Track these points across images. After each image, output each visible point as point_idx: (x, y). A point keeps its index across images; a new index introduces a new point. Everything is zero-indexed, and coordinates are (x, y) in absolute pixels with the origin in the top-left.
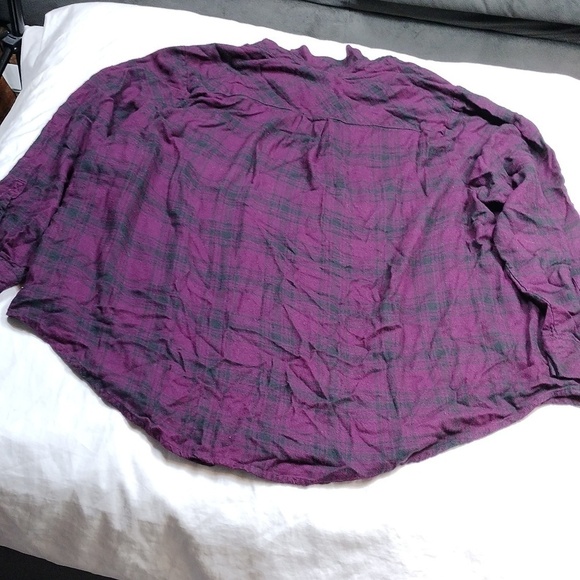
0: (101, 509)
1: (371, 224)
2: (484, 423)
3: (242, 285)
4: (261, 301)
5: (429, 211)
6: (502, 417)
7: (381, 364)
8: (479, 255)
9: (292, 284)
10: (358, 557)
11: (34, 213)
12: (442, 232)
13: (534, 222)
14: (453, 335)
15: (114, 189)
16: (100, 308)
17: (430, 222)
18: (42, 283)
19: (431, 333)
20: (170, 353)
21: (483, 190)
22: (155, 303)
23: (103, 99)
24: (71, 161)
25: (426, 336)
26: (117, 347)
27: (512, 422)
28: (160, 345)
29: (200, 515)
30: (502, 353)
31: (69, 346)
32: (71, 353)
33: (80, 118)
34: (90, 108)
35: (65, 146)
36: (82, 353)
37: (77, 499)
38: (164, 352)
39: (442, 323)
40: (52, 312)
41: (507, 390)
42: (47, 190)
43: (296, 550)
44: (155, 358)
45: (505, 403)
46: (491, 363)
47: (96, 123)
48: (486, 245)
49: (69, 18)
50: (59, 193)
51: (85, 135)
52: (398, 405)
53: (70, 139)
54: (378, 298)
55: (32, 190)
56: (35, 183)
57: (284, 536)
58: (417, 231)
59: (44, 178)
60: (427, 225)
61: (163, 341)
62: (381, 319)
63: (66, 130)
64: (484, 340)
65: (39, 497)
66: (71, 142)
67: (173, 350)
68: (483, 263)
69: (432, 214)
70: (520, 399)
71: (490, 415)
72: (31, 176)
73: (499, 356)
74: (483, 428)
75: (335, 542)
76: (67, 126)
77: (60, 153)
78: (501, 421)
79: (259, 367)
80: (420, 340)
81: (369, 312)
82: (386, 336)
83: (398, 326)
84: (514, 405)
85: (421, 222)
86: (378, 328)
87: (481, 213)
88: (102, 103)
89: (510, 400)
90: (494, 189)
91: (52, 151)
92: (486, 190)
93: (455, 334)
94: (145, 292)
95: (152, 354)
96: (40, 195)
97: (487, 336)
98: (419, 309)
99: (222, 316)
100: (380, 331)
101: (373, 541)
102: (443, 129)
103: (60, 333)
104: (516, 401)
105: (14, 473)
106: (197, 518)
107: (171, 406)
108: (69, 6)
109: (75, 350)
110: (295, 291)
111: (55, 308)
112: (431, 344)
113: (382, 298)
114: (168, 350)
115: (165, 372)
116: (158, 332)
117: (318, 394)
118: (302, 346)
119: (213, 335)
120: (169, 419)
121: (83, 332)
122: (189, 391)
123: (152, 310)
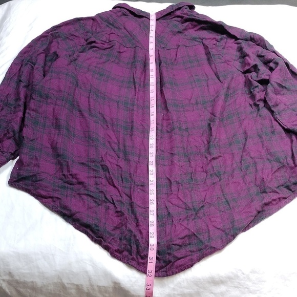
0: (75, 283)
1: (193, 101)
2: (277, 203)
3: (137, 158)
5: (225, 90)
6: (285, 198)
7: (216, 180)
8: (259, 110)
10: (223, 288)
11: (9, 122)
12: (235, 100)
13: (286, 88)
14: (251, 156)
15: (57, 107)
16: (64, 175)
17: (227, 96)
18: (28, 165)
19: (240, 157)
20: (106, 199)
21: (254, 74)
22: (93, 169)
23: (39, 53)
24: (25, 89)
25: (237, 159)
26: (77, 196)
27: (291, 200)
28: (100, 194)
30: (280, 163)
31: (50, 199)
32: (52, 204)
33: (26, 64)
34: (32, 58)
35: (20, 81)
36: (57, 203)
37: (61, 280)
38: (104, 199)
39: (244, 150)
40: (36, 181)
41: (285, 183)
42: (15, 108)
43: (188, 291)
44: (100, 203)
45: (285, 190)
46: (275, 169)
47: (36, 66)
48: (261, 104)
50: (22, 108)
51: (30, 73)
52: (229, 201)
53: (23, 77)
54: (206, 142)
55: (6, 109)
56: (7, 104)
57: (180, 283)
58: (220, 102)
59: (11, 100)
60: (225, 98)
61: (101, 192)
62: (210, 154)
63: (19, 73)
64: (269, 157)
65: (39, 282)
66: (23, 78)
67: (108, 197)
68: (261, 114)
69: (227, 91)
70: (293, 186)
71: (279, 198)
72: (4, 101)
73: (278, 164)
74: (276, 206)
75: (209, 282)
76: (20, 69)
77: (18, 86)
78: (286, 200)
80: (234, 162)
81: (203, 151)
82: (215, 163)
83: (220, 156)
84: (290, 190)
85: (222, 96)
86: (209, 159)
87: (256, 87)
88: (38, 54)
89: (288, 188)
90: (260, 73)
91: (14, 85)
92: (256, 74)
93: (252, 154)
94: (87, 163)
95: (97, 200)
96: (11, 110)
97: (270, 154)
98: (230, 144)
99: (128, 175)
100: (210, 161)
101: (230, 278)
102: (215, 42)
103: (43, 193)
104: (291, 188)
105: (23, 271)
106: (131, 281)
107: (113, 230)
108: (8, 3)
109: (54, 201)
111: (38, 179)
112: (241, 162)
113: (209, 142)
114: (105, 197)
115: (106, 210)
116: (98, 187)
117: (186, 209)
118: (172, 186)
119: (125, 187)
120: (113, 239)
121: (56, 190)
122: (121, 220)
123: (92, 174)
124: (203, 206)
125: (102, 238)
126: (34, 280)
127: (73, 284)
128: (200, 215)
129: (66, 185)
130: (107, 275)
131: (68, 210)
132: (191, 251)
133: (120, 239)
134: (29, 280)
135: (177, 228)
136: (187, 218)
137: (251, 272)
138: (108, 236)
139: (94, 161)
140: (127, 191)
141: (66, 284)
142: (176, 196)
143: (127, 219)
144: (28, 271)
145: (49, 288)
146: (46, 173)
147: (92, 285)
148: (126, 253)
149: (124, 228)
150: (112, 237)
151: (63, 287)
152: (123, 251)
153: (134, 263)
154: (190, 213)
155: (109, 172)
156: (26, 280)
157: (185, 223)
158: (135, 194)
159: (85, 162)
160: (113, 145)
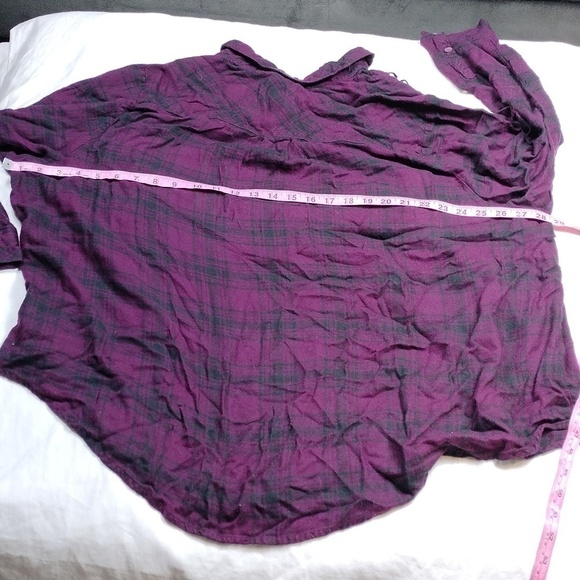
0: (100, 565)
3: (237, 331)
4: (260, 346)
7: (394, 383)
9: (293, 312)
16: (95, 358)
18: (31, 337)
20: (171, 411)
22: (152, 352)
26: (117, 401)
28: (160, 402)
29: (206, 564)
31: (66, 404)
32: (69, 412)
36: (79, 410)
37: (74, 557)
38: (165, 410)
40: (44, 368)
44: (156, 417)
49: (34, 32)
61: (163, 398)
65: (34, 558)
67: (174, 407)
79: (259, 421)
86: (391, 344)
94: (140, 339)
95: (153, 413)
99: (219, 365)
100: (393, 347)
103: (55, 391)
107: (174, 471)
108: (33, 20)
109: (73, 408)
110: (297, 319)
111: (48, 364)
114: (169, 408)
115: (167, 433)
116: (157, 387)
117: (325, 425)
118: (306, 379)
119: (212, 388)
120: (173, 488)
121: (79, 387)
122: (192, 453)
123: (149, 362)
124: (358, 423)
125: (152, 485)
126: (24, 555)
127: (97, 567)
128: (349, 438)
129: (100, 377)
130: (160, 553)
131: (96, 427)
132: (326, 504)
133: (187, 489)
134: (15, 553)
135: (302, 458)
136: (323, 441)
137: (435, 565)
138: (164, 481)
139: (153, 338)
140: (215, 395)
141: (83, 566)
142: (310, 399)
143: (204, 453)
144: (14, 538)
145: (52, 571)
146: (64, 354)
147: (131, 572)
148: (195, 515)
149: (197, 468)
150: (171, 485)
151: (79, 570)
152: (191, 512)
153: (212, 532)
154: (330, 432)
155: (180, 361)
156: (9, 552)
157: (318, 450)
158: (231, 401)
159: (136, 337)
160: (190, 304)
